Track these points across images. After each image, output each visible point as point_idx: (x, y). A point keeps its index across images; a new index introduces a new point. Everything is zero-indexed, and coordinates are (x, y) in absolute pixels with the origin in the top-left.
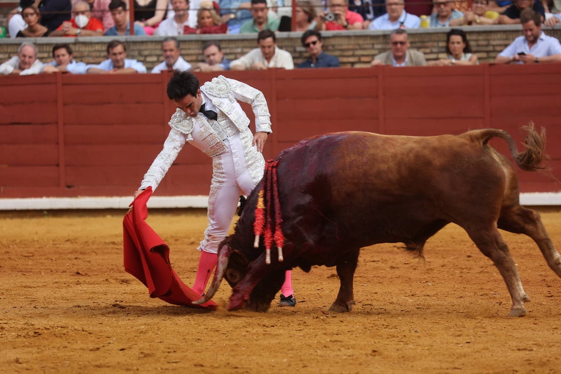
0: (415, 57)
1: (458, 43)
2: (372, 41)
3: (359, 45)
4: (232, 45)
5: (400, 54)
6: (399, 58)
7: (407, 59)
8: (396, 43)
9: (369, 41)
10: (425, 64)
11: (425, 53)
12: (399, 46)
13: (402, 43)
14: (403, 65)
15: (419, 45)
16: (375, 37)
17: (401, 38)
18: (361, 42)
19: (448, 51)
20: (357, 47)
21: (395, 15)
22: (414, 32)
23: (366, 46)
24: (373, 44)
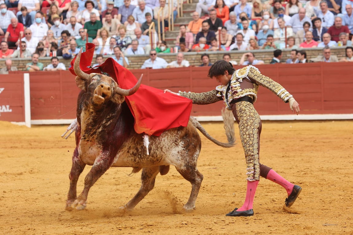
0: (334, 58)
1: (350, 52)
2: (318, 52)
3: (313, 54)
4: (261, 54)
5: (328, 57)
6: (327, 59)
7: (330, 59)
8: (326, 53)
9: (317, 52)
10: (337, 61)
11: (338, 57)
12: (328, 54)
13: (329, 53)
14: (329, 61)
15: (338, 53)
16: (319, 50)
17: (328, 50)
18: (314, 52)
19: (347, 56)
20: (312, 54)
21: (326, 42)
22: (333, 48)
23: (316, 54)
24: (319, 53)
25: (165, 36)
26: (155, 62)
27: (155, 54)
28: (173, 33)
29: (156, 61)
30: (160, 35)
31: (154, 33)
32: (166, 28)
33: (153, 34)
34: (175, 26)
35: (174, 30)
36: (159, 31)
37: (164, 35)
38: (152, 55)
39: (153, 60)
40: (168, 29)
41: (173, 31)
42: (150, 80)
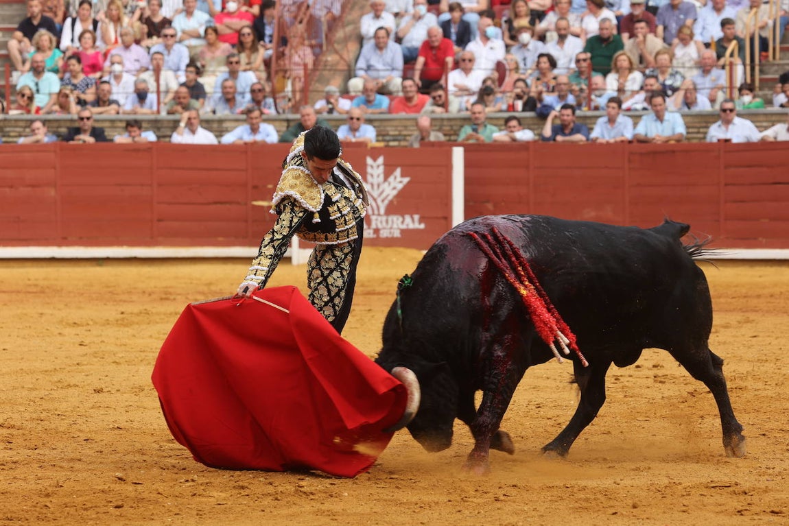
25: (761, 72)
26: (731, 127)
27: (731, 110)
28: (778, 65)
29: (734, 124)
30: (748, 68)
31: (736, 65)
32: (764, 54)
33: (734, 67)
34: (782, 49)
35: (780, 59)
36: (748, 61)
37: (757, 68)
38: (724, 111)
39: (728, 122)
40: (767, 57)
41: (778, 61)
42: (727, 167)
